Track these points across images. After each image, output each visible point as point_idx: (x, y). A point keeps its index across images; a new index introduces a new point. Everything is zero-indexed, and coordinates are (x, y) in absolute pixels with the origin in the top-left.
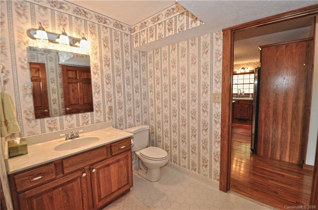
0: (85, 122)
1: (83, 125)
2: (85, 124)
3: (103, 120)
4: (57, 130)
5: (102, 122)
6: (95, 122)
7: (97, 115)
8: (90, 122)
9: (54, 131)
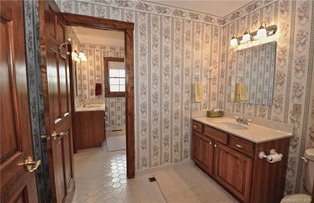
0: (262, 115)
1: (259, 117)
2: (261, 117)
3: (282, 120)
4: (240, 113)
5: (280, 122)
6: (272, 118)
7: (275, 111)
8: (266, 117)
9: (239, 113)
